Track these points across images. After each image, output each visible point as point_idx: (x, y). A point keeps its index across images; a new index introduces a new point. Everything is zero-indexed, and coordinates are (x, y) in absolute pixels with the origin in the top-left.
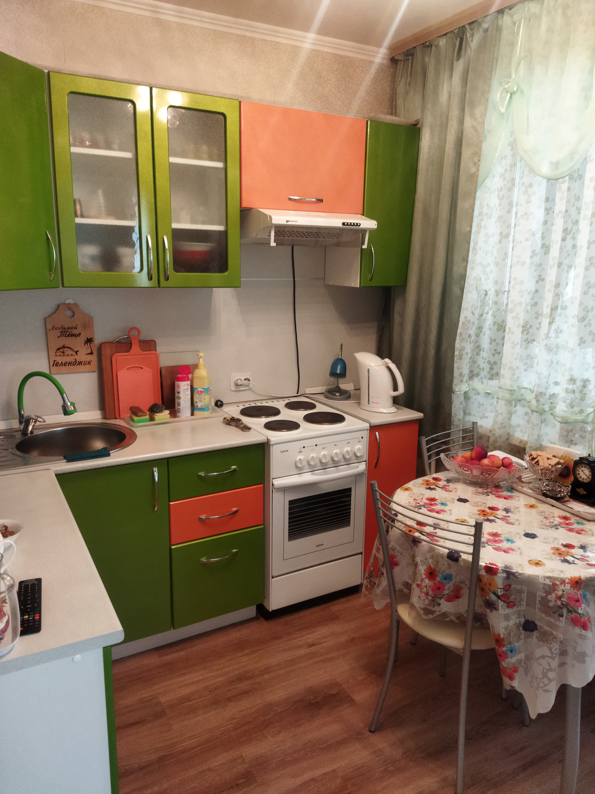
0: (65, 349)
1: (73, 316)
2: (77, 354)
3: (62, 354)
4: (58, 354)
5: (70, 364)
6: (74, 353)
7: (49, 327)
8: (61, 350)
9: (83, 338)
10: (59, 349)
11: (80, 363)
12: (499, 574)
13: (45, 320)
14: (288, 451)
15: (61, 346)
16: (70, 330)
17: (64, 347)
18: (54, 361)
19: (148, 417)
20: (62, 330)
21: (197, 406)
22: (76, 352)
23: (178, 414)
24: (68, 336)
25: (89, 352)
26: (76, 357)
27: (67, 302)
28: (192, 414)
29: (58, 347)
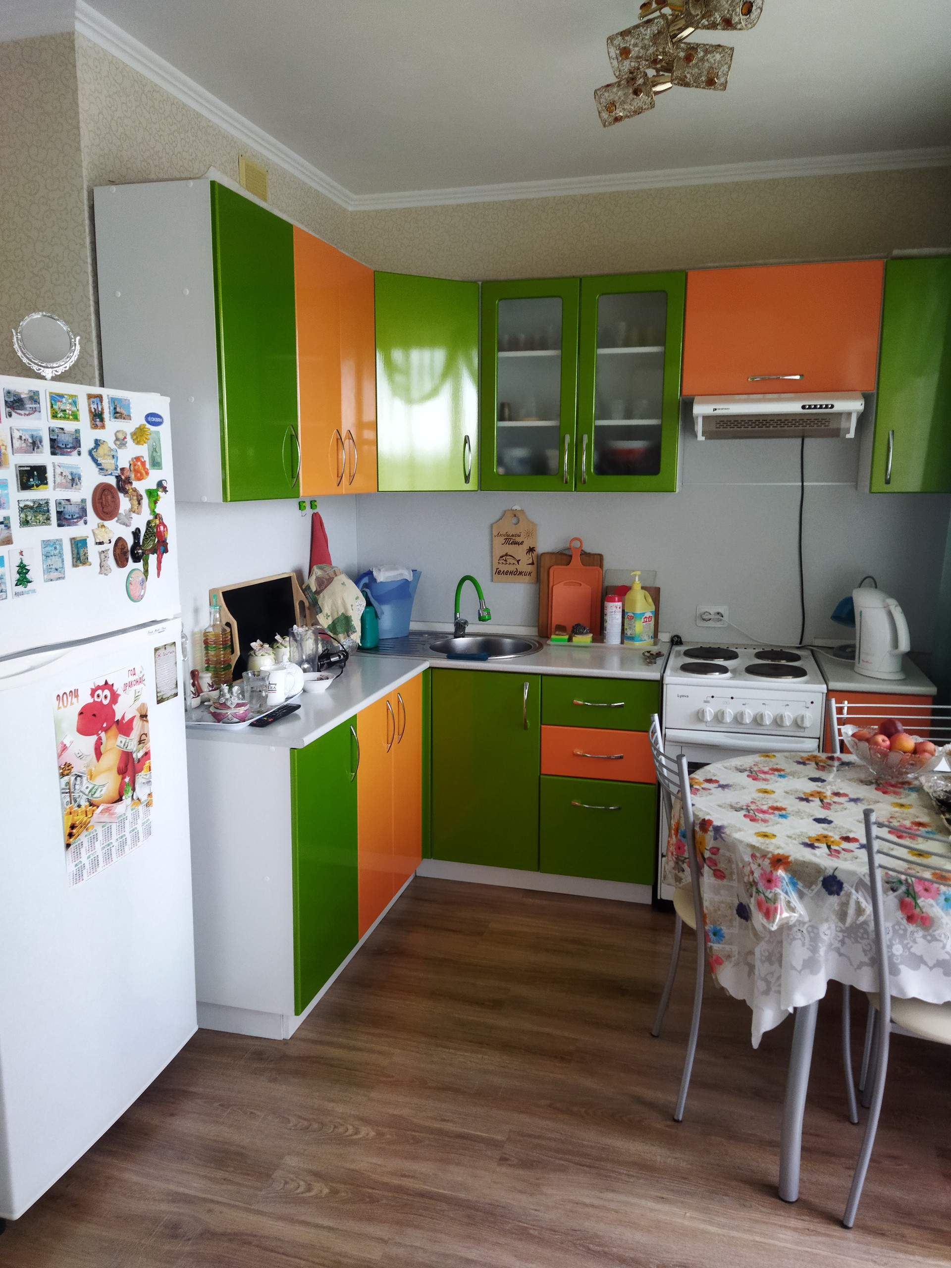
0: (508, 557)
1: (518, 522)
2: (518, 563)
3: (505, 562)
4: (501, 562)
5: (511, 573)
6: (516, 563)
7: (495, 533)
8: (504, 558)
9: (525, 547)
10: (502, 557)
11: (521, 573)
12: (709, 833)
13: (492, 526)
14: (688, 696)
15: (504, 554)
16: (514, 538)
17: (506, 555)
18: (497, 569)
19: (567, 637)
20: (506, 537)
21: (627, 634)
22: (518, 561)
23: (605, 641)
24: (511, 544)
25: (531, 562)
26: (517, 566)
27: (514, 508)
28: (622, 642)
29: (501, 555)
